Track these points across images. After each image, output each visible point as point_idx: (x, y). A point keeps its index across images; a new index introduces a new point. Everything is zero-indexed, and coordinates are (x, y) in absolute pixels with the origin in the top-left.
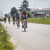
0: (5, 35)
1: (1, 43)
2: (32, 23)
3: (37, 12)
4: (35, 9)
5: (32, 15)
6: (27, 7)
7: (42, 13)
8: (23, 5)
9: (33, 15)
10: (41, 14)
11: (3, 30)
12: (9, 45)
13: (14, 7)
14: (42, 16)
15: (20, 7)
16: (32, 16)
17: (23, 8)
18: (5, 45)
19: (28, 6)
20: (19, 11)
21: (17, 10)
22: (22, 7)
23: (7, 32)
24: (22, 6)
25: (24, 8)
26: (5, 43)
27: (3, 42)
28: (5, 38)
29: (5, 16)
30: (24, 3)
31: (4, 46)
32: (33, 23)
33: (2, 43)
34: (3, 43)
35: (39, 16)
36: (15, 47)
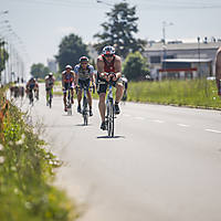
0: (32, 155)
1: (16, 190)
2: (152, 102)
3: (172, 57)
4: (163, 41)
5: (152, 68)
6: (132, 33)
7: (197, 60)
8: (112, 23)
9: (159, 71)
10: (193, 66)
11: (26, 133)
12: (51, 201)
13: (72, 35)
14: (194, 73)
15: (101, 34)
16: (154, 72)
17: (112, 36)
18: (36, 201)
19: (135, 30)
20: (96, 52)
21: (85, 46)
22: (109, 32)
23: (42, 142)
24: (107, 28)
25: (115, 36)
26: (33, 192)
27: (24, 187)
28: (33, 172)
29: (32, 73)
30: (115, 16)
31: (27, 205)
32: (159, 103)
33: (21, 193)
34: (27, 193)
35: (182, 73)
36: (79, 210)
